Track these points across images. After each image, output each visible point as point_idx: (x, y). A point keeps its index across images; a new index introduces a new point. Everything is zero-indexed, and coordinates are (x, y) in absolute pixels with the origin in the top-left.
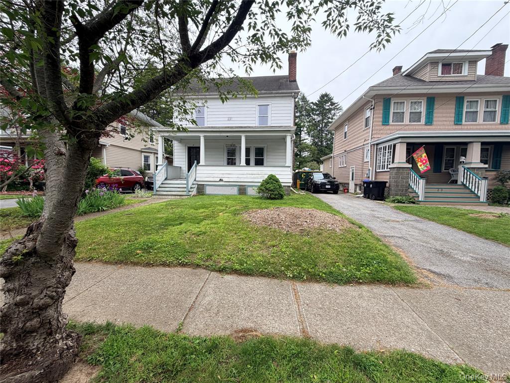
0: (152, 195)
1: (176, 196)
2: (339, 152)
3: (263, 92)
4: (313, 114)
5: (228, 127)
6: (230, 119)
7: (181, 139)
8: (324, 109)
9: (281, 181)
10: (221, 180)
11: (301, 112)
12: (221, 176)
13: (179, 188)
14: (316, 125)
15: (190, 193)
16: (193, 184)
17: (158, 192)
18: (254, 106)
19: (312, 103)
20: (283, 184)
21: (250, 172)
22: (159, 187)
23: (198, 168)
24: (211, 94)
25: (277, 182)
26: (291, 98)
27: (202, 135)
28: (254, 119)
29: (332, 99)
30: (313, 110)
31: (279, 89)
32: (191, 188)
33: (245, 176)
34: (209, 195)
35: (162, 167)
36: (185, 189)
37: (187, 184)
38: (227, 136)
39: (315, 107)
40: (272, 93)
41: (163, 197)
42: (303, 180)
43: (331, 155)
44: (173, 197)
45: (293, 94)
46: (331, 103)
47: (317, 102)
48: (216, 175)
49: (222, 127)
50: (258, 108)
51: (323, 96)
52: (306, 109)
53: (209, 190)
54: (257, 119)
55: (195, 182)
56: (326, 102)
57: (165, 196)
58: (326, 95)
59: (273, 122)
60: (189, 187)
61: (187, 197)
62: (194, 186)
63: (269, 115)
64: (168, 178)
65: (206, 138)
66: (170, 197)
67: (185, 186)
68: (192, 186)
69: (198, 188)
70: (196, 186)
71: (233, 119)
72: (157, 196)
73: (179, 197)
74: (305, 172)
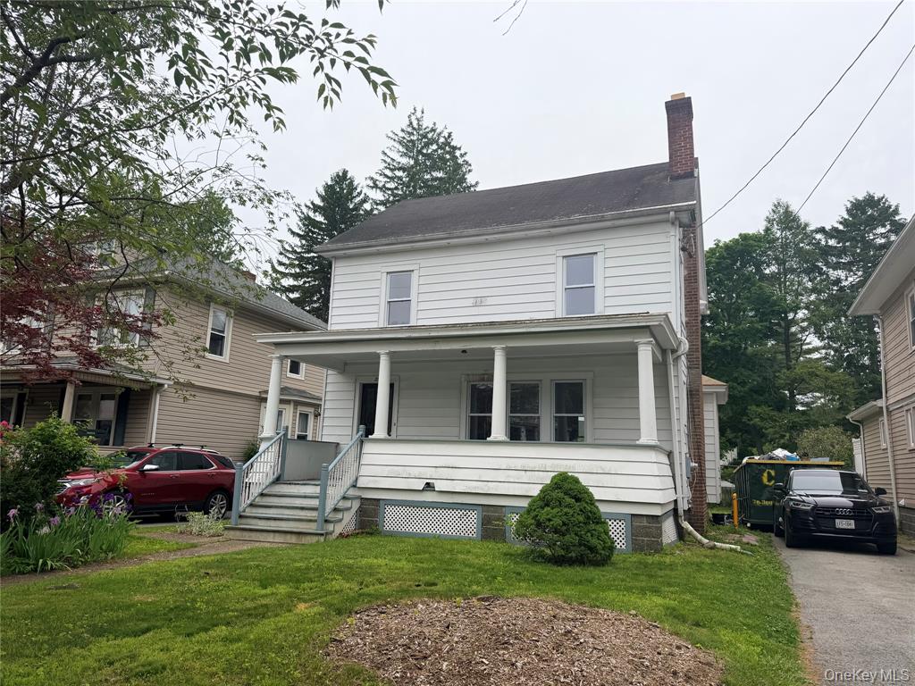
0: (226, 529)
1: (289, 536)
2: (904, 390)
3: (577, 217)
4: (827, 264)
5: (454, 326)
6: (479, 302)
7: (346, 364)
8: (868, 245)
9: (598, 494)
10: (429, 487)
11: (780, 262)
12: (429, 473)
13: (302, 508)
14: (842, 299)
15: (330, 527)
16: (344, 498)
17: (244, 521)
18: (552, 259)
19: (822, 230)
20: (603, 508)
21: (519, 464)
22: (251, 505)
23: (368, 448)
24: (428, 236)
25: (578, 500)
26: (669, 227)
27: (383, 351)
28: (549, 297)
29: (896, 212)
30: (826, 251)
31: (630, 204)
32: (336, 510)
33: (501, 476)
34: (392, 534)
35: (269, 444)
36: (314, 514)
37: (322, 497)
38: (464, 351)
39: (832, 242)
40: (602, 219)
41: (254, 536)
42: (766, 494)
43: (881, 403)
44: (279, 538)
45: (672, 214)
46: (894, 223)
47: (841, 227)
48: (415, 472)
49: (437, 327)
50: (561, 263)
51: (857, 208)
52: (799, 251)
53: (393, 519)
54: (560, 296)
55: (352, 492)
56: (873, 223)
57: (258, 534)
58: (871, 201)
59: (610, 302)
60: (330, 505)
61: (315, 539)
62: (348, 504)
63: (598, 282)
64: (286, 477)
65: (395, 359)
66: (270, 537)
67: (315, 503)
68: (342, 504)
69: (361, 512)
70: (356, 505)
71: (490, 301)
72: (238, 533)
73: (293, 539)
74: (772, 466)
